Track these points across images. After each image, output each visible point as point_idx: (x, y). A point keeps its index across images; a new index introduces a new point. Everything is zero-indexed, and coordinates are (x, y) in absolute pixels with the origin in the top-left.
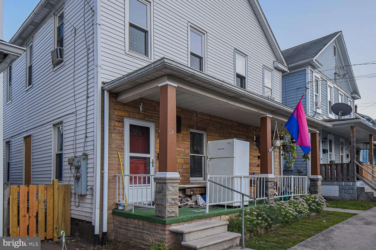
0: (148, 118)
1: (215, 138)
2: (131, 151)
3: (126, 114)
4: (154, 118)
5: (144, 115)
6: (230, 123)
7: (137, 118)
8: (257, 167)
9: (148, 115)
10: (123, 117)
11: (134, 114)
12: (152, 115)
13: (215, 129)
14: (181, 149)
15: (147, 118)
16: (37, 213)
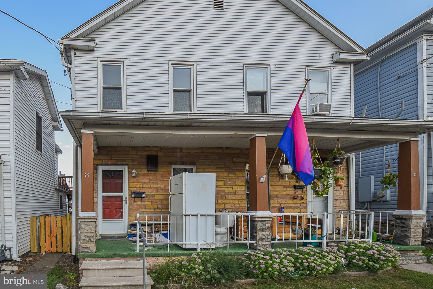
0: (121, 162)
1: (210, 171)
2: (104, 192)
3: (99, 162)
4: (127, 161)
5: (117, 160)
6: (237, 151)
7: (109, 164)
8: (292, 200)
9: (120, 160)
10: (96, 165)
11: (107, 161)
12: (125, 159)
13: (211, 161)
14: (160, 186)
15: (119, 162)
16: (57, 235)
